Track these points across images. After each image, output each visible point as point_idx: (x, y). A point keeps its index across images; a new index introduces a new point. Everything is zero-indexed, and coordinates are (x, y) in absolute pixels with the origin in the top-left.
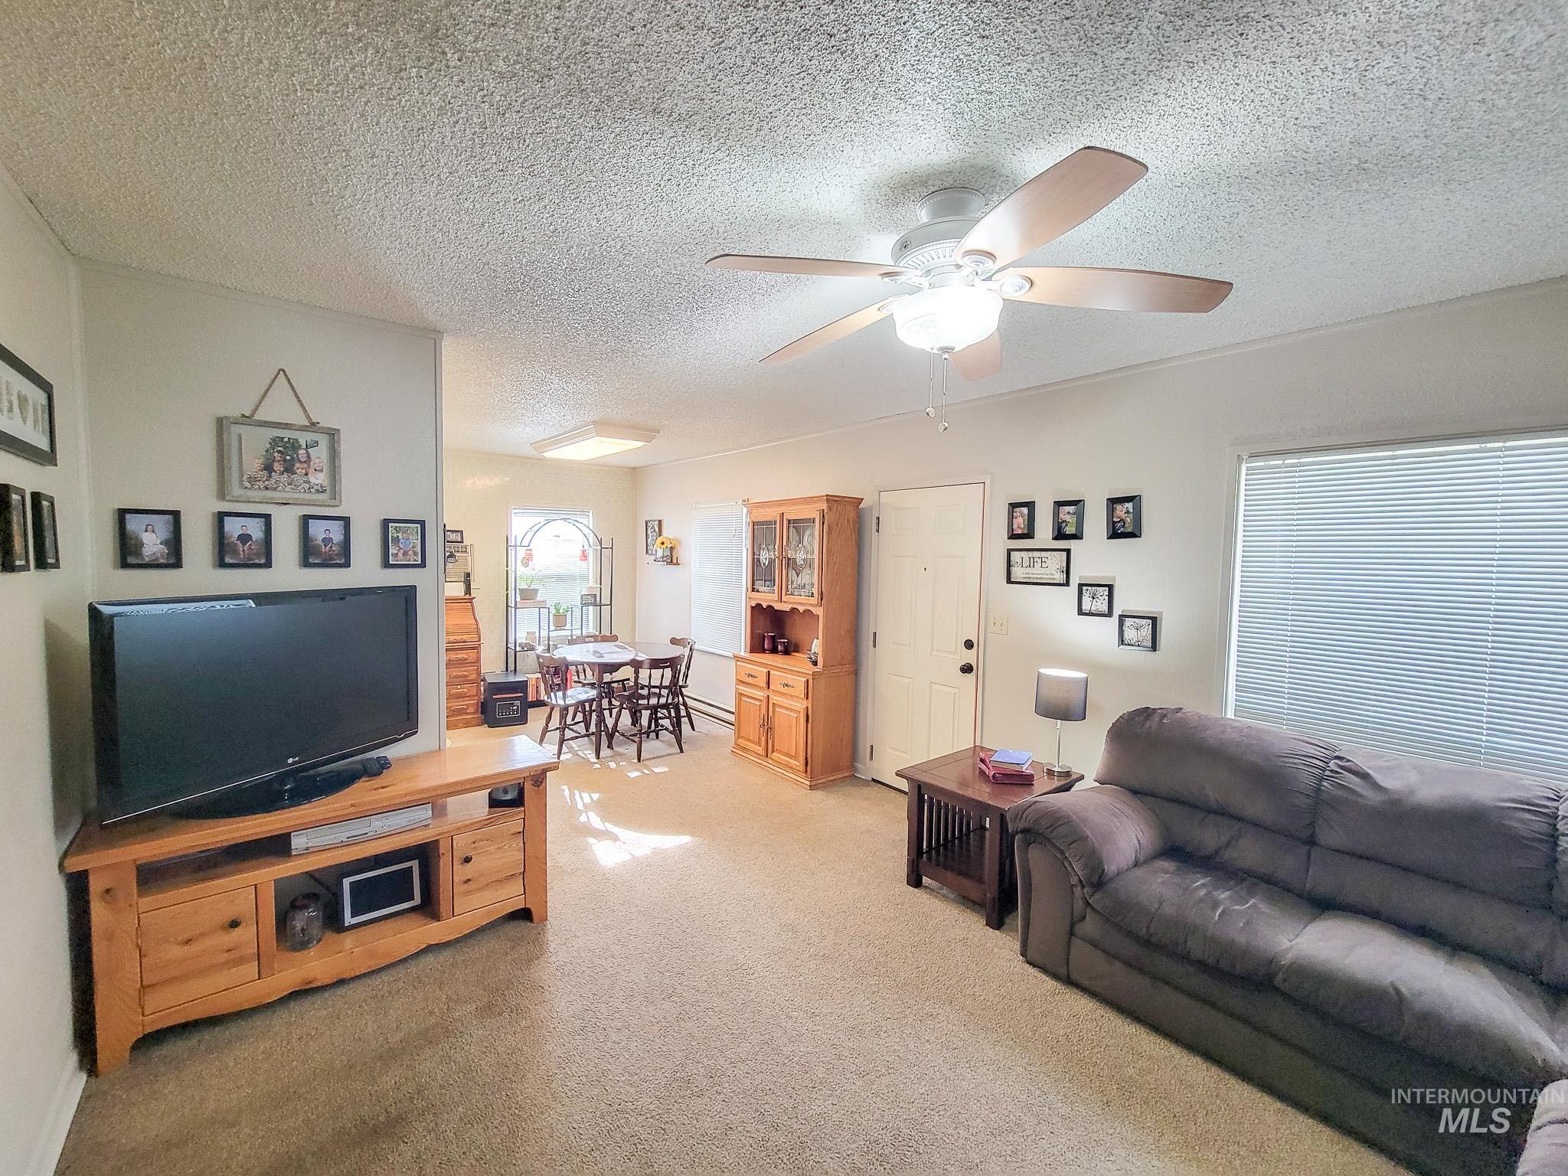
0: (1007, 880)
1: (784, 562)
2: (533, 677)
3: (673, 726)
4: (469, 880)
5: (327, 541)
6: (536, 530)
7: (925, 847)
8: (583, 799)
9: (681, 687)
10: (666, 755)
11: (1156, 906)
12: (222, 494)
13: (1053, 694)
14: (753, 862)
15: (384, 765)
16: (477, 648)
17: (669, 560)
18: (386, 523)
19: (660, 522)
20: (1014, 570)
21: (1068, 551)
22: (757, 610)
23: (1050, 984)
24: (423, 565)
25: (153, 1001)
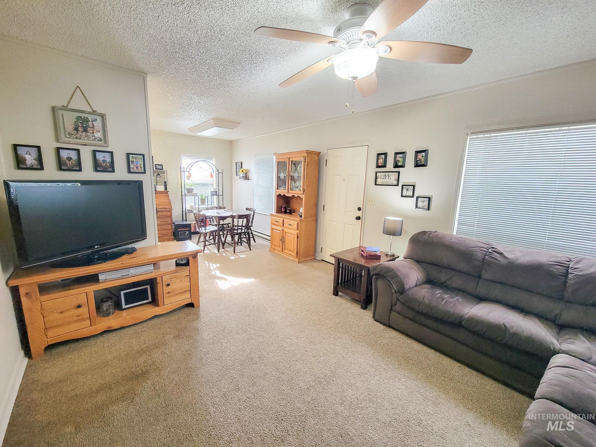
0: (369, 293)
1: (289, 177)
2: (193, 223)
3: (247, 240)
4: (169, 292)
5: (104, 161)
6: (192, 165)
7: (340, 282)
8: (213, 266)
9: (250, 226)
10: (245, 251)
11: (422, 299)
12: (57, 140)
13: (390, 226)
14: (277, 288)
15: (134, 250)
16: (170, 211)
17: (245, 178)
18: (128, 155)
19: (241, 163)
20: (378, 180)
21: (399, 172)
22: (279, 197)
23: (382, 327)
24: (145, 172)
25: (50, 333)
